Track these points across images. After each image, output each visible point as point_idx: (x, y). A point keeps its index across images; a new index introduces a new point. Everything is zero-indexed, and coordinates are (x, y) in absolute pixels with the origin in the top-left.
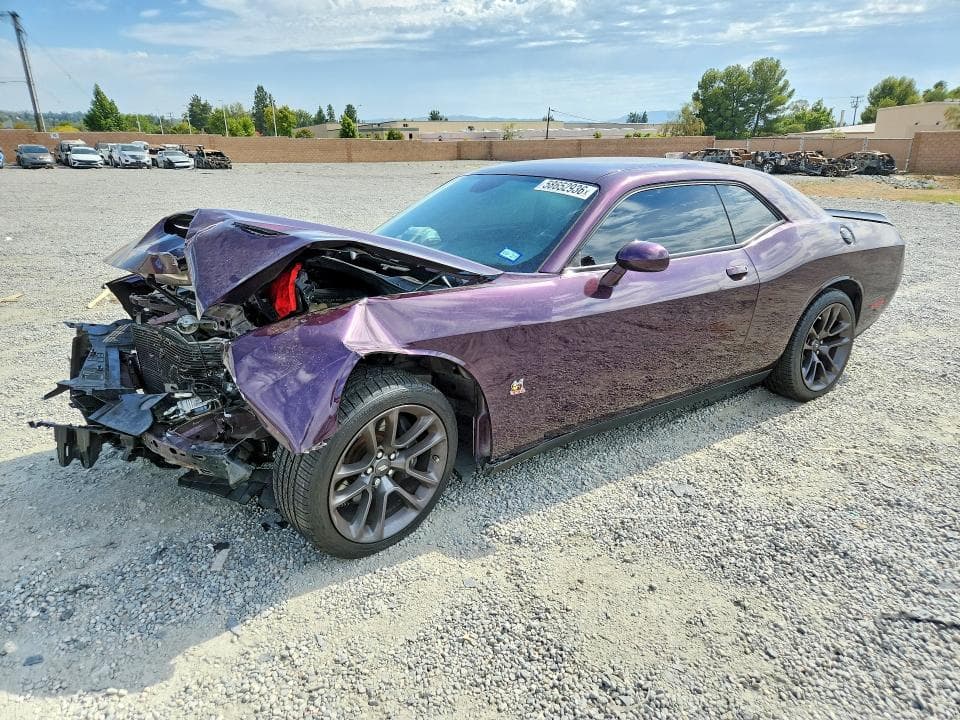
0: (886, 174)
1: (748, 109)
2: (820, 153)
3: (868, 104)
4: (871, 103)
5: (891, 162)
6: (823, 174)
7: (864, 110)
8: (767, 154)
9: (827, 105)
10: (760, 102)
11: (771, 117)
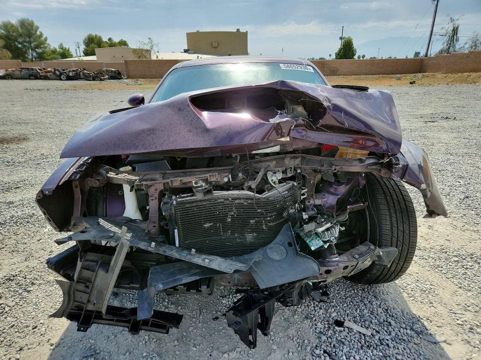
0: (120, 79)
1: (24, 46)
2: (85, 69)
3: (84, 47)
4: (86, 46)
5: (119, 73)
6: (94, 80)
7: (83, 50)
8: (60, 69)
9: (66, 46)
10: (30, 43)
11: (39, 51)
